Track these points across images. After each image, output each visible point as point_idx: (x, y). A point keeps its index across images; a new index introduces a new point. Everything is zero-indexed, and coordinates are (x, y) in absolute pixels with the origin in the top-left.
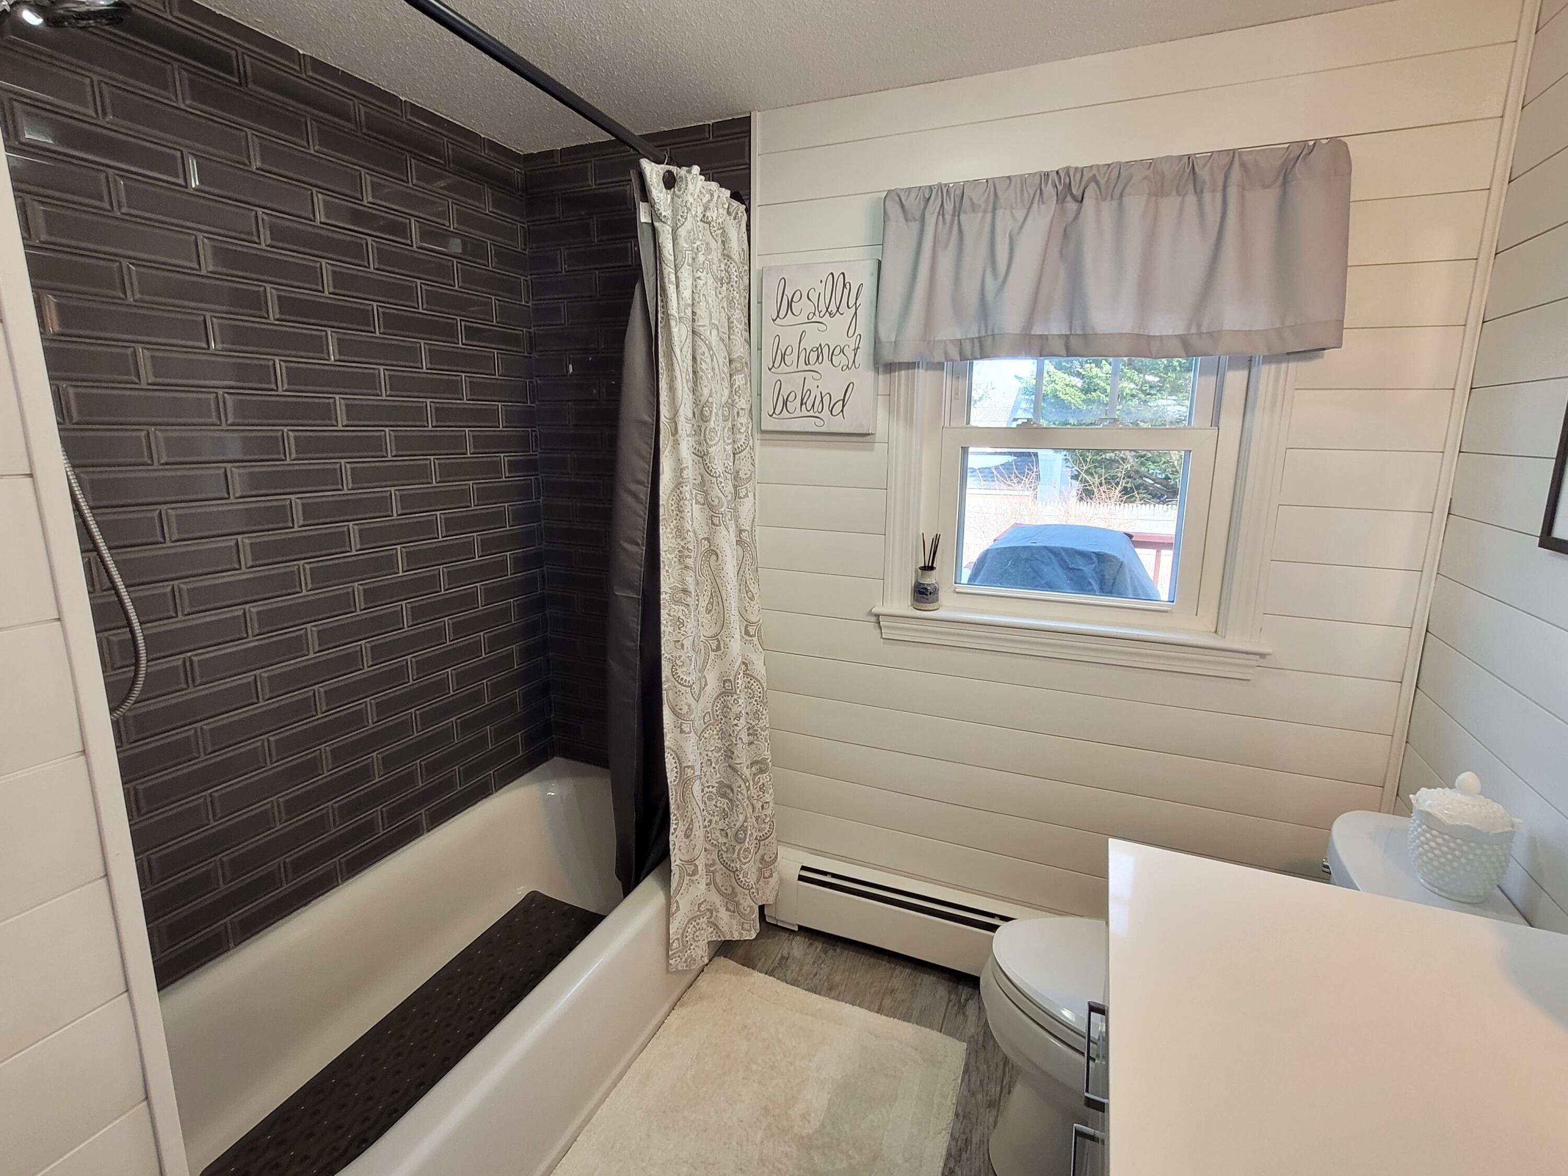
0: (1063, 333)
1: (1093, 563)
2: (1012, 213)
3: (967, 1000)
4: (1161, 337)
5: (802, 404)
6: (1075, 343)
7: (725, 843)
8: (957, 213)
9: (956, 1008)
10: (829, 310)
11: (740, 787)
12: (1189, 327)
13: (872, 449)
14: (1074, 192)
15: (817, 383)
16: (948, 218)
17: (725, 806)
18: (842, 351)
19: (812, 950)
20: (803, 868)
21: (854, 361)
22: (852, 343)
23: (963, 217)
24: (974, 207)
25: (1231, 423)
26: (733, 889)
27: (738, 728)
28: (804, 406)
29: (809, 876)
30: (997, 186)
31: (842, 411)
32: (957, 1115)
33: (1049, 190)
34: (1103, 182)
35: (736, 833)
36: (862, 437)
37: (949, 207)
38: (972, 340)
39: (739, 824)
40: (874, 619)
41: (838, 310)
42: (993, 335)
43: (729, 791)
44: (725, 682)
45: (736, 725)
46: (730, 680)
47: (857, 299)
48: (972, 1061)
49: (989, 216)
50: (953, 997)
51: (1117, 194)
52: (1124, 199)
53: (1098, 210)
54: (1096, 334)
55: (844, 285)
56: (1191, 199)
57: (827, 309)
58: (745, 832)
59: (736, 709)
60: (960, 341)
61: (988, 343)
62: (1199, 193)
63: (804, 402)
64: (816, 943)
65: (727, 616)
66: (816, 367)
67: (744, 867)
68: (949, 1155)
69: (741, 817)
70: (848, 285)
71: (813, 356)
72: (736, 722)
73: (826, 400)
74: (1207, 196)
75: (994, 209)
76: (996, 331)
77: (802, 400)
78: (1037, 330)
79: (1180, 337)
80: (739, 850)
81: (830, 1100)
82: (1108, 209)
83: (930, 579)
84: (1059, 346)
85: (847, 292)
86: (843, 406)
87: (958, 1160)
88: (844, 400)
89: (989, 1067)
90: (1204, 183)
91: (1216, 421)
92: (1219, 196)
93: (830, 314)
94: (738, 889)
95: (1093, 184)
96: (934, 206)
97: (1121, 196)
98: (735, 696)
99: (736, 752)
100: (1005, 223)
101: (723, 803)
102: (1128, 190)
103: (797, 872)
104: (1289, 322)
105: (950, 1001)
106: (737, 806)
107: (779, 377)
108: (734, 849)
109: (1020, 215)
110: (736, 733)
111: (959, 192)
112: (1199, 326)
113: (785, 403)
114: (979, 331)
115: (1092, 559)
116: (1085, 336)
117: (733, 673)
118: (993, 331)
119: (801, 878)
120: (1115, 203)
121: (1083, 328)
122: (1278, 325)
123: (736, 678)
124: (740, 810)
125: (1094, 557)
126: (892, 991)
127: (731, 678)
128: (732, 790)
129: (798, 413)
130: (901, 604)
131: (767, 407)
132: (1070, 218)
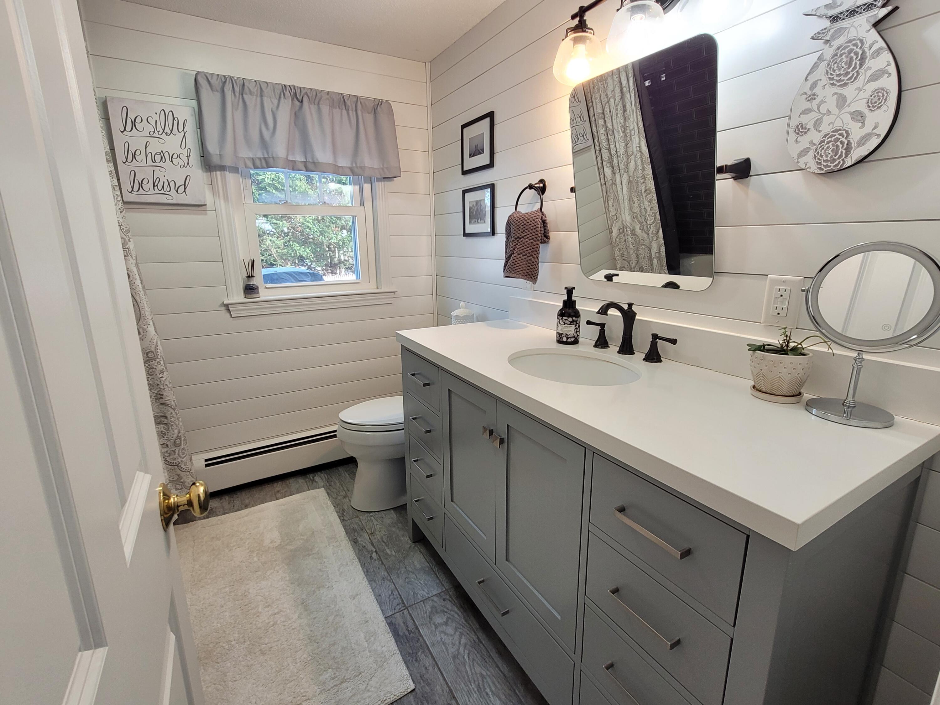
0: (303, 160)
1: (309, 277)
2: (271, 100)
3: (313, 478)
4: (342, 167)
5: (154, 186)
6: (310, 166)
7: (167, 451)
8: (242, 93)
9: (311, 482)
10: (165, 131)
11: (172, 413)
12: (352, 164)
13: (206, 214)
14: (298, 97)
15: (164, 174)
16: (237, 94)
17: (162, 429)
18: (178, 156)
19: (223, 500)
20: (206, 460)
21: (188, 163)
22: (185, 152)
23: (244, 95)
24: (251, 93)
25: (368, 204)
26: (178, 475)
27: (163, 379)
28: (156, 188)
29: (210, 463)
30: (262, 85)
31: (185, 191)
32: (334, 507)
33: (287, 93)
34: (310, 96)
35: (175, 442)
36: (199, 207)
37: (237, 89)
38: (260, 159)
39: (175, 436)
40: (224, 308)
41: (171, 132)
42: (273, 157)
43: (163, 419)
44: (147, 354)
45: (162, 377)
46: (152, 352)
47: (184, 128)
48: (329, 491)
49: (259, 99)
50: (307, 479)
51: (316, 102)
52: (320, 106)
53: (310, 108)
54: (319, 162)
55: (174, 119)
56: (344, 112)
57: (164, 131)
58: (180, 439)
59: (160, 368)
60: (253, 159)
61: (271, 161)
62: (348, 110)
63: (156, 185)
64: (224, 498)
65: (142, 312)
66: (161, 164)
67: (184, 460)
68: (339, 517)
69: (176, 431)
70: (176, 119)
71: (158, 158)
72: (161, 375)
73: (172, 184)
74: (350, 112)
75: (261, 96)
76: (274, 156)
77: (154, 184)
78: (290, 158)
79: (349, 168)
80: (179, 451)
81: (279, 532)
82: (314, 108)
83: (254, 282)
84: (301, 166)
85: (176, 123)
86: (185, 189)
87: (343, 516)
88: (185, 185)
89: (336, 490)
90: (349, 106)
91: (362, 204)
92: (354, 113)
93: (166, 134)
94: (182, 474)
95: (306, 96)
96: (228, 87)
97: (318, 104)
98: (158, 360)
99: (165, 394)
100: (269, 105)
101: (162, 427)
102: (321, 102)
103: (204, 463)
104: (385, 166)
105: (306, 482)
106: (172, 425)
107: (133, 168)
108: (174, 452)
109: (276, 102)
110: (162, 382)
111: (242, 83)
112: (356, 164)
113: (141, 185)
114: (263, 155)
115: (308, 275)
116: (314, 162)
117: (153, 347)
118: (272, 155)
119: (207, 466)
120: (316, 106)
121: (313, 159)
122: (382, 166)
123: (156, 348)
124: (175, 427)
125: (308, 274)
126: (278, 492)
127: (153, 350)
128: (166, 417)
129: (152, 191)
130: (238, 296)
131: (126, 187)
132: (297, 108)
